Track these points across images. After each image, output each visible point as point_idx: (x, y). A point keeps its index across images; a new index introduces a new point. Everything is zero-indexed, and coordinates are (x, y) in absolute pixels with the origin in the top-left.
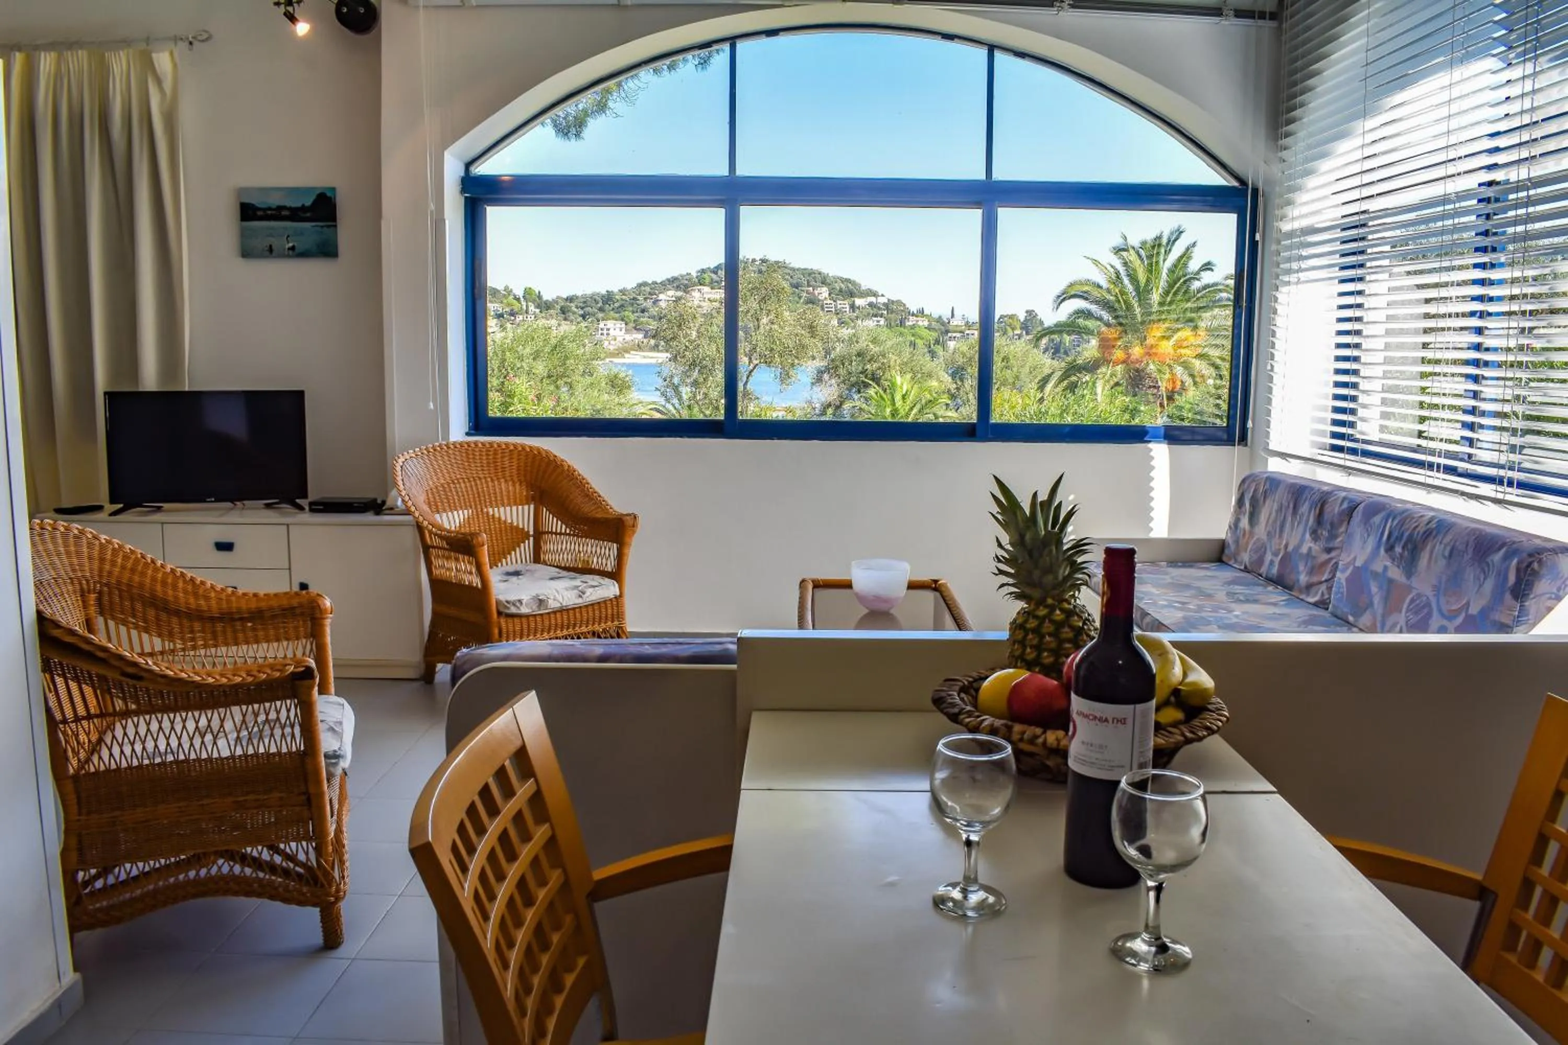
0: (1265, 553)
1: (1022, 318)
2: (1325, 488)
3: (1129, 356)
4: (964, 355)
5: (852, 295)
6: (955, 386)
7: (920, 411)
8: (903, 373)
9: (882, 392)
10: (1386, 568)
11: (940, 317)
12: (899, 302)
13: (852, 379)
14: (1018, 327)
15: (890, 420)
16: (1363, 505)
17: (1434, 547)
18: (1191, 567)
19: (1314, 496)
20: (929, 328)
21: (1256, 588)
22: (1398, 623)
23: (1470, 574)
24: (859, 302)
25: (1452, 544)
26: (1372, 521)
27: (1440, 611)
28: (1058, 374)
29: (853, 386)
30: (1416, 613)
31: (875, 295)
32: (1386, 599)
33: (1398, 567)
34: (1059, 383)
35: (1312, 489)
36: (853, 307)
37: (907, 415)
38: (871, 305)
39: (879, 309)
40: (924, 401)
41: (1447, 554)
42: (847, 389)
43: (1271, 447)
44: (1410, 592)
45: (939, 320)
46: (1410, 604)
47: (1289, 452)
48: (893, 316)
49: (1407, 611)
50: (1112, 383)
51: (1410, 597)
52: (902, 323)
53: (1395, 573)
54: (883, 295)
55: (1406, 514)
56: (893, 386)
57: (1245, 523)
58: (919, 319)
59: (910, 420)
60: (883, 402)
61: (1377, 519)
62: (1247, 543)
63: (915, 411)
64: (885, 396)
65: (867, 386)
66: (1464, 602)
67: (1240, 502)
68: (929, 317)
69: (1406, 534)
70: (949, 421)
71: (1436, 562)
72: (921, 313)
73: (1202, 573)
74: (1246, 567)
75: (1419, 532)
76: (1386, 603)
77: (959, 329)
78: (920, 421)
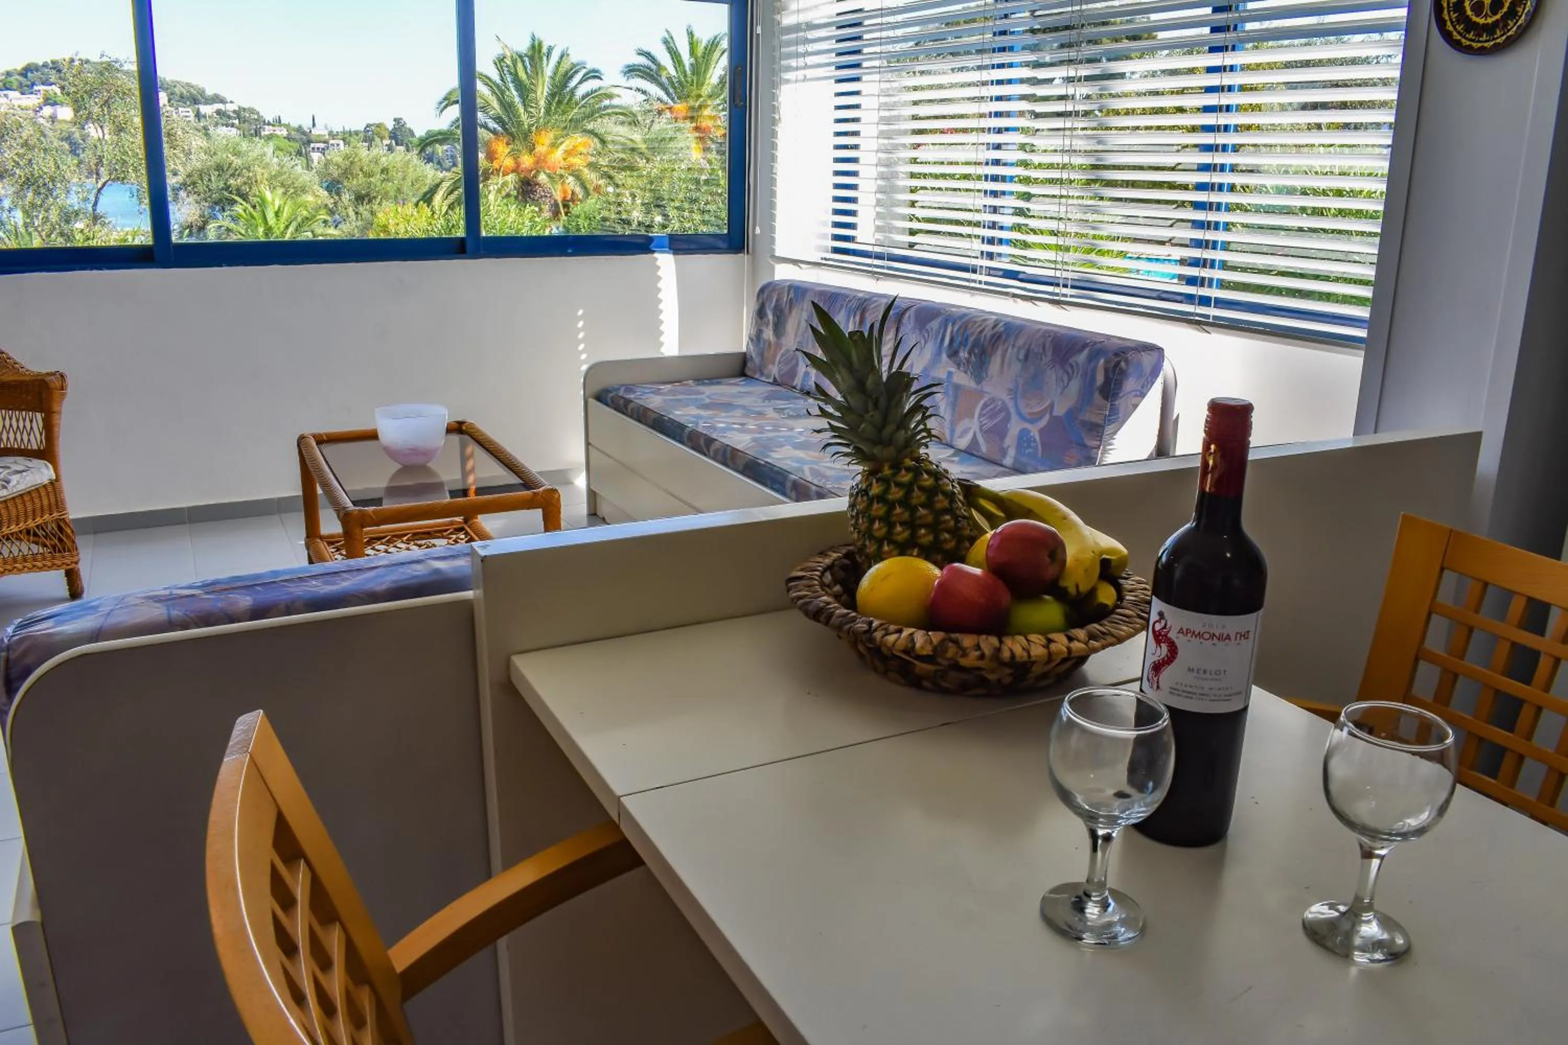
0: (797, 364)
1: (390, 127)
2: (860, 295)
3: (518, 165)
4: (339, 166)
5: (195, 101)
6: (332, 201)
7: (296, 230)
8: (273, 189)
9: (252, 210)
10: (950, 374)
11: (300, 127)
12: (252, 111)
13: (214, 196)
14: (387, 135)
15: (262, 239)
16: (913, 309)
17: (1006, 350)
18: (719, 383)
19: (850, 304)
20: (289, 138)
21: (797, 401)
22: (970, 429)
23: (1051, 376)
24: (206, 109)
25: (1026, 347)
26: (928, 327)
27: (1020, 414)
28: (446, 185)
29: (216, 203)
30: (991, 417)
31: (223, 101)
32: (954, 405)
33: (966, 372)
34: (451, 192)
35: (847, 296)
36: (198, 115)
37: (283, 233)
38: (219, 112)
39: (229, 117)
40: (299, 219)
41: (1021, 356)
42: (209, 207)
43: (777, 254)
44: (982, 397)
45: (300, 129)
46: (982, 409)
47: (802, 259)
48: (246, 125)
49: (981, 415)
50: (504, 193)
51: (982, 402)
52: (257, 133)
53: (962, 378)
54: (231, 102)
55: (966, 318)
56: (263, 202)
57: (769, 334)
58: (276, 128)
59: (287, 237)
60: (253, 221)
61: (935, 324)
62: (774, 356)
63: (291, 229)
64: (254, 214)
65: (233, 202)
66: (1047, 404)
67: (761, 313)
68: (287, 126)
69: (972, 339)
70: (329, 238)
71: (1009, 365)
72: (278, 122)
73: (735, 390)
74: (775, 380)
75: (985, 336)
76: (954, 410)
77: (322, 139)
78: (299, 239)
